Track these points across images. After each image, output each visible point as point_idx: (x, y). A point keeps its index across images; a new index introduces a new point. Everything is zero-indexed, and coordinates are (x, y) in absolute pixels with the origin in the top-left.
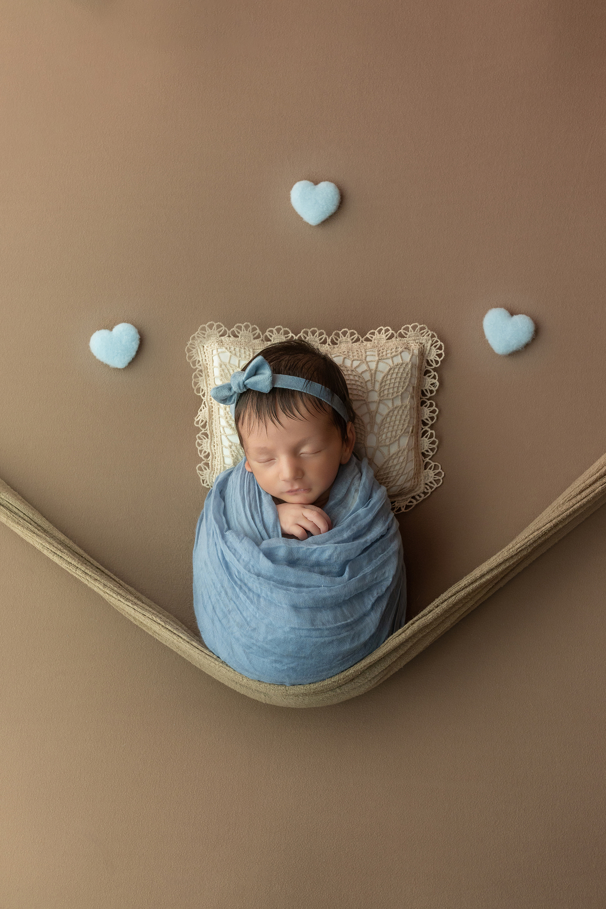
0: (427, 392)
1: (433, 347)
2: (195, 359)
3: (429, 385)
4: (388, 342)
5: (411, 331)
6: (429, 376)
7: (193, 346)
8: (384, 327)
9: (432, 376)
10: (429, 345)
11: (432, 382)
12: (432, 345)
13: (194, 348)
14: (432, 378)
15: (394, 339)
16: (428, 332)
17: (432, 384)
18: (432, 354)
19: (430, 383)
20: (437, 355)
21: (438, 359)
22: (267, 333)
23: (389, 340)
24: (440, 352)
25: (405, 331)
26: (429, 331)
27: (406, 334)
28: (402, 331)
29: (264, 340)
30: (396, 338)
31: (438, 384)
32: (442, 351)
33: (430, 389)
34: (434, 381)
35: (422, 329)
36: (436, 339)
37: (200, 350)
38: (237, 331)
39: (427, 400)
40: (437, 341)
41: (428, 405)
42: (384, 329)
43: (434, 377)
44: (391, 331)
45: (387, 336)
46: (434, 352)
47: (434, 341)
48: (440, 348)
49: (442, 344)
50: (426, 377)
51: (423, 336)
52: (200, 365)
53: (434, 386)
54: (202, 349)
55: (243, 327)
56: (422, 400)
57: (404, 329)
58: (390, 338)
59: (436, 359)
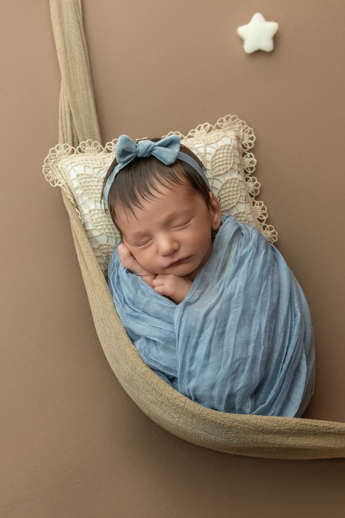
0: (248, 170)
1: (245, 133)
2: (53, 179)
3: (248, 163)
4: (208, 135)
5: (225, 122)
6: (247, 157)
7: (48, 169)
8: (202, 124)
9: (249, 157)
10: (241, 131)
11: (250, 161)
12: (244, 131)
13: (49, 170)
14: (249, 158)
15: (212, 131)
16: (238, 121)
17: (250, 163)
18: (245, 139)
19: (249, 162)
20: (249, 139)
21: (251, 141)
22: (107, 147)
23: (209, 133)
24: (251, 136)
25: (220, 123)
26: (240, 120)
27: (222, 126)
28: (218, 123)
29: (106, 152)
30: (214, 130)
31: (255, 160)
32: (253, 135)
33: (250, 166)
34: (251, 159)
35: (234, 119)
36: (246, 126)
37: (55, 170)
38: (83, 148)
39: (249, 177)
40: (247, 128)
41: (252, 181)
42: (202, 126)
43: (251, 156)
44: (209, 125)
45: (206, 130)
46: (247, 136)
47: (245, 128)
48: (250, 133)
49: (251, 129)
50: (244, 158)
51: (236, 125)
52: (60, 183)
53: (253, 164)
54: (57, 169)
55: (86, 143)
56: (246, 177)
57: (220, 122)
58: (210, 131)
59: (249, 142)
